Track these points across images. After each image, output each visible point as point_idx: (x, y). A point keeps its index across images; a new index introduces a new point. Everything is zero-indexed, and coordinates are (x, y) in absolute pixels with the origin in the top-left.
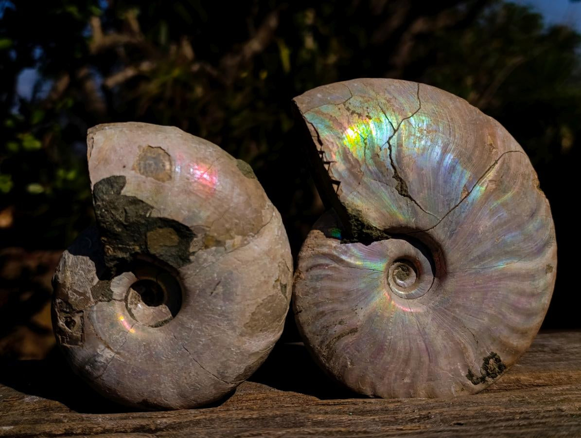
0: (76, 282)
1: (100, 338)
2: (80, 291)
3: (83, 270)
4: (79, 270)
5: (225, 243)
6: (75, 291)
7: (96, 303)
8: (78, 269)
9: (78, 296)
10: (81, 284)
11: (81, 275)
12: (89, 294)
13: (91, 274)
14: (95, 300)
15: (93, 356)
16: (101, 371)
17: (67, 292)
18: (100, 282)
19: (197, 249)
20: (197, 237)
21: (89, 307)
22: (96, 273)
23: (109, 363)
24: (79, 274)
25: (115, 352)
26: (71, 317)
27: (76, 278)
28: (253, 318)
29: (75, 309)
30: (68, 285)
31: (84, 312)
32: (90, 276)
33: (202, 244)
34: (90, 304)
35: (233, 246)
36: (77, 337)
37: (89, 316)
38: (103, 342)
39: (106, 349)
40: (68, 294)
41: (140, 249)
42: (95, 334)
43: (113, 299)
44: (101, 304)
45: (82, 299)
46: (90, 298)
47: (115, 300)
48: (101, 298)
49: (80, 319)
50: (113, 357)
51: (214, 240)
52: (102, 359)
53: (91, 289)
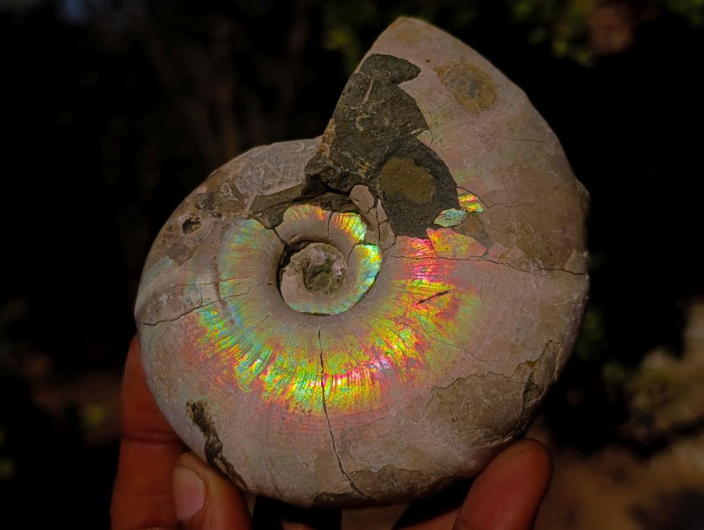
0: (244, 178)
1: (217, 265)
2: (241, 192)
3: (266, 169)
4: (261, 167)
5: (491, 244)
6: (234, 188)
7: (250, 217)
8: (259, 165)
9: (232, 195)
10: (248, 184)
11: (259, 174)
12: (249, 202)
13: (272, 179)
14: (251, 213)
15: (184, 285)
16: (179, 313)
17: (222, 183)
18: (276, 196)
19: (447, 225)
20: (458, 208)
21: (236, 216)
22: (280, 182)
23: (198, 308)
24: (257, 171)
25: (219, 298)
26: (199, 216)
27: (249, 173)
28: (455, 388)
29: (214, 208)
30: (231, 176)
31: (224, 218)
32: (268, 182)
33: (460, 222)
34: (240, 215)
35: (502, 256)
36: (186, 248)
37: (227, 227)
38: (216, 274)
39: (212, 286)
40: (221, 186)
41: (367, 174)
42: (213, 256)
43: (274, 230)
44: (254, 223)
45: (234, 201)
46: (246, 206)
47: (276, 233)
48: (261, 216)
49: (210, 226)
50: (212, 303)
51: (481, 228)
52: (194, 297)
53: (257, 196)
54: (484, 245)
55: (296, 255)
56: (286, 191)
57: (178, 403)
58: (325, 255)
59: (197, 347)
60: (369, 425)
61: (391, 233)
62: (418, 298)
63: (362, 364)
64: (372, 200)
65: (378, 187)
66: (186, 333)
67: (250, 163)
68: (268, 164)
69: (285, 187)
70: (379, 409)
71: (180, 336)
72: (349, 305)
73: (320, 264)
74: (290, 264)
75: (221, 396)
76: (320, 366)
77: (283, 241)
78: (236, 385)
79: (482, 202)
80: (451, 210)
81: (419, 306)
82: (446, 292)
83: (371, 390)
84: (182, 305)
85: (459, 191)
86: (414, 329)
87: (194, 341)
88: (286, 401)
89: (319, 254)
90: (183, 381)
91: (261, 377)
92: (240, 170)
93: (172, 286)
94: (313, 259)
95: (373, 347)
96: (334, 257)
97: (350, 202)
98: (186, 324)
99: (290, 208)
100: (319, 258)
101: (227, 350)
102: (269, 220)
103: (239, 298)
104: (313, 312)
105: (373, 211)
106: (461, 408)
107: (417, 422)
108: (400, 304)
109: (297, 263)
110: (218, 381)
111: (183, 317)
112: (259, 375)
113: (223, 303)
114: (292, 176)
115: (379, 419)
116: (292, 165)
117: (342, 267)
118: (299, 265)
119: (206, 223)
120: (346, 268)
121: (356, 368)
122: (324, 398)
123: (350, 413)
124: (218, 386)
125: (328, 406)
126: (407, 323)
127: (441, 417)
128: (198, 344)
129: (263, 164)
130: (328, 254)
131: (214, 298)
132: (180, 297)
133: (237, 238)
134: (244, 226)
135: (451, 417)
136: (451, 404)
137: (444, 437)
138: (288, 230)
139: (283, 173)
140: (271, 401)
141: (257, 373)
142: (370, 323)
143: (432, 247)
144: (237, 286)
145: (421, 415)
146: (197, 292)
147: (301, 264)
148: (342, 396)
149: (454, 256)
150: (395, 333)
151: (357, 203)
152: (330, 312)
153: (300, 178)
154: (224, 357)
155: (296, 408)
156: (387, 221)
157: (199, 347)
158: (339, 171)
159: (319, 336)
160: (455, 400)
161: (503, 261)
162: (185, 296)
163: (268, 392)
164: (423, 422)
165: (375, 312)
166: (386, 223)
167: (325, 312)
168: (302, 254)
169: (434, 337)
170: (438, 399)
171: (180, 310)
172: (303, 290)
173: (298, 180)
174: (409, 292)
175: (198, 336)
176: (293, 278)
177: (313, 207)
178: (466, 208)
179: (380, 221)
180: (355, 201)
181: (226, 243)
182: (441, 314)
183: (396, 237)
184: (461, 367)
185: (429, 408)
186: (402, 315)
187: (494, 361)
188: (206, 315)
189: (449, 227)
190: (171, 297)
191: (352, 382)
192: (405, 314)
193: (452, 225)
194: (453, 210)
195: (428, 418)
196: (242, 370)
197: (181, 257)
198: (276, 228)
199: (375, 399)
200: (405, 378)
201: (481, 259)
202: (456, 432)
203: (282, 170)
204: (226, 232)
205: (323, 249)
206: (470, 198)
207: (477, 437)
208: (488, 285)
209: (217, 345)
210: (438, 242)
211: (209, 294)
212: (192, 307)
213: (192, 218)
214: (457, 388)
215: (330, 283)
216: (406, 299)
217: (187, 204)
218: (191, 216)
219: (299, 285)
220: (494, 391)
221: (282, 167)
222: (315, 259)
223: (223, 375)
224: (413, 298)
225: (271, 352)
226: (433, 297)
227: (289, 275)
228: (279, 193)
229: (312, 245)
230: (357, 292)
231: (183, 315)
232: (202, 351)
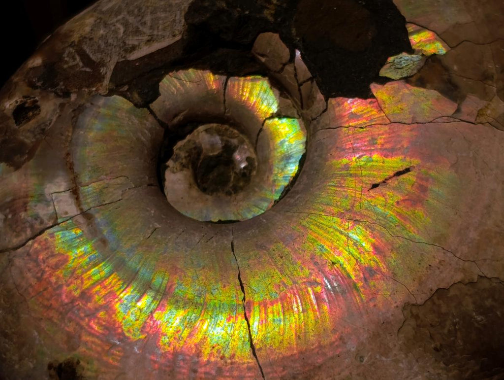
0: (96, 40)
1: (72, 164)
2: (93, 57)
3: (126, 24)
4: (117, 21)
5: (463, 98)
6: (82, 54)
7: (111, 92)
8: (115, 20)
9: (81, 64)
10: (103, 46)
11: (116, 32)
12: (108, 72)
13: (136, 38)
14: (112, 86)
15: (27, 196)
16: (23, 237)
17: (64, 49)
18: (146, 60)
19: (398, 77)
20: (410, 51)
21: (90, 93)
22: (149, 41)
23: (52, 227)
24: (113, 28)
25: (81, 209)
26: (37, 98)
27: (102, 32)
28: (434, 303)
29: (58, 84)
30: (76, 38)
31: (73, 97)
32: (132, 41)
33: (415, 72)
34: (96, 90)
35: (480, 114)
36: (22, 144)
37: (79, 110)
38: (72, 176)
39: (67, 194)
40: (63, 53)
41: (275, 16)
42: (64, 153)
43: (149, 108)
44: (119, 101)
45: (85, 71)
46: (104, 78)
47: (152, 112)
48: (128, 90)
49: (54, 110)
50: (71, 218)
51: (445, 77)
52: (43, 212)
53: (118, 63)
54: (454, 99)
55: (180, 144)
56: (159, 52)
57: (34, 368)
58: (222, 140)
59: (56, 283)
60: (319, 367)
61: (320, 96)
62: (369, 181)
63: (300, 282)
64: (285, 52)
65: (294, 31)
66: (38, 265)
67: (101, 19)
68: (128, 17)
69: (156, 46)
70: (332, 344)
71: (29, 270)
72: (266, 205)
73: (215, 153)
74: (174, 157)
75: (99, 349)
76: (240, 292)
77: (161, 123)
78: (120, 330)
79: (444, 40)
80: (400, 56)
81: (372, 193)
82: (407, 170)
83: (316, 318)
84: (27, 225)
85: (410, 28)
86: (368, 226)
87: (51, 275)
88: (196, 345)
89: (213, 139)
90: (39, 334)
91: (155, 316)
92: (88, 29)
93: (8, 200)
94: (205, 146)
95: (313, 257)
96: (235, 141)
97: (254, 60)
98: (37, 252)
99: (167, 76)
100: (213, 146)
101: (100, 282)
102: (139, 94)
103: (111, 207)
104: (216, 220)
105: (289, 68)
106: (446, 331)
107: (387, 356)
108: (344, 193)
109: (183, 154)
110: (93, 329)
111: (30, 242)
112: (152, 313)
113: (87, 215)
114: (164, 30)
115: (332, 358)
116: (163, 15)
117: (248, 154)
118: (186, 157)
119: (48, 108)
120: (254, 156)
121: (292, 288)
122: (250, 336)
123: (289, 353)
124: (93, 335)
125: (257, 347)
126: (358, 218)
127: (420, 347)
128: (58, 278)
129: (120, 17)
130: (225, 138)
131: (73, 210)
132: (23, 215)
133: (98, 124)
134: (105, 105)
135: (433, 346)
136: (432, 326)
137: (426, 374)
138: (168, 107)
139: (151, 27)
140: (175, 348)
141: (149, 311)
142: (305, 223)
143: (380, 109)
144: (105, 191)
145: (391, 345)
146: (48, 205)
147: (189, 156)
148: (277, 330)
149: (413, 118)
150: (341, 233)
151: (263, 60)
152: (240, 218)
153: (177, 32)
154: (97, 293)
155: (211, 354)
156: (311, 79)
157: (60, 283)
158: (236, 15)
159: (233, 250)
160: (437, 320)
161: (483, 119)
162: (29, 212)
163: (169, 335)
164: (395, 355)
165: (309, 208)
166: (309, 82)
167: (233, 218)
168: (189, 141)
169: (398, 234)
170: (413, 322)
171: (25, 231)
172: (195, 192)
173: (174, 36)
174: (356, 175)
175: (56, 267)
176: (179, 176)
177: (200, 72)
178: (421, 51)
179: (301, 79)
180: (260, 58)
181: (82, 132)
182: (404, 201)
183: (327, 100)
184: (441, 272)
185: (401, 335)
186: (349, 207)
187: (485, 260)
188: (64, 236)
189: (401, 79)
190: (10, 216)
191: (288, 309)
192: (353, 206)
193: (405, 75)
194: (405, 56)
195: (401, 349)
196: (127, 308)
197: (17, 158)
198: (151, 105)
199: (324, 330)
200: (363, 296)
201: (452, 119)
202: (442, 365)
203: (149, 24)
204: (80, 116)
205: (219, 132)
206: (425, 35)
207: (470, 372)
208: (464, 154)
209: (85, 276)
210: (388, 102)
211: (66, 205)
212: (42, 227)
213: (26, 103)
214: (437, 302)
215: (232, 179)
216: (353, 185)
217: (16, 84)
218: (25, 100)
219: (190, 185)
220: (488, 303)
221: (148, 18)
222: (208, 146)
223: (99, 319)
224: (362, 182)
225: (166, 278)
226: (390, 178)
227: (174, 172)
228: (151, 56)
229: (201, 128)
230: (275, 186)
231: (30, 239)
232: (65, 288)
